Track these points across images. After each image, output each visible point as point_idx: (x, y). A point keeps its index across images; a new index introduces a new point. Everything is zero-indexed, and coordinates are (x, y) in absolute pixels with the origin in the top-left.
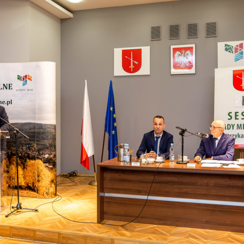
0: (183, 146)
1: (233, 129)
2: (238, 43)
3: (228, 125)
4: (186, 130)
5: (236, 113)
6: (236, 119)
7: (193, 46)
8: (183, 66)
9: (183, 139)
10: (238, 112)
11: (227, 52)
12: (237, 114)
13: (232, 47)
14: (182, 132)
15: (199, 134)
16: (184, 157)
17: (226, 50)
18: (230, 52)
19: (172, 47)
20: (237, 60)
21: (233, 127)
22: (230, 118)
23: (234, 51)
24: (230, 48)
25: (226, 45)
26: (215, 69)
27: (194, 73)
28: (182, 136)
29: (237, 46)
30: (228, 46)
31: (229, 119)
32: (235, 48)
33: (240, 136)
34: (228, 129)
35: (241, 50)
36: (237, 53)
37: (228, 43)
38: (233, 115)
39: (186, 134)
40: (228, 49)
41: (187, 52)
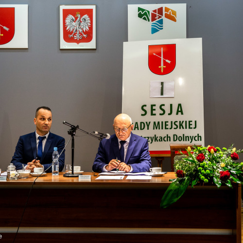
0: (73, 150)
1: (148, 129)
2: (157, 6)
3: (141, 123)
4: (78, 127)
5: (152, 106)
6: (152, 114)
7: (93, 7)
8: (77, 37)
9: (73, 140)
10: (155, 105)
11: (141, 20)
12: (154, 108)
13: (149, 12)
14: (73, 130)
15: (96, 133)
16: (74, 167)
17: (140, 16)
18: (144, 19)
19: (62, 7)
20: (154, 31)
21: (148, 126)
22: (144, 113)
23: (150, 18)
24: (145, 14)
25: (139, 9)
26: (124, 43)
27: (95, 48)
28: (73, 135)
29: (155, 11)
30: (143, 10)
31: (142, 115)
32: (152, 14)
33: (158, 139)
34: (141, 129)
35: (160, 17)
36: (154, 22)
37: (142, 6)
38: (148, 109)
39: (78, 132)
40: (142, 14)
41: (84, 17)
